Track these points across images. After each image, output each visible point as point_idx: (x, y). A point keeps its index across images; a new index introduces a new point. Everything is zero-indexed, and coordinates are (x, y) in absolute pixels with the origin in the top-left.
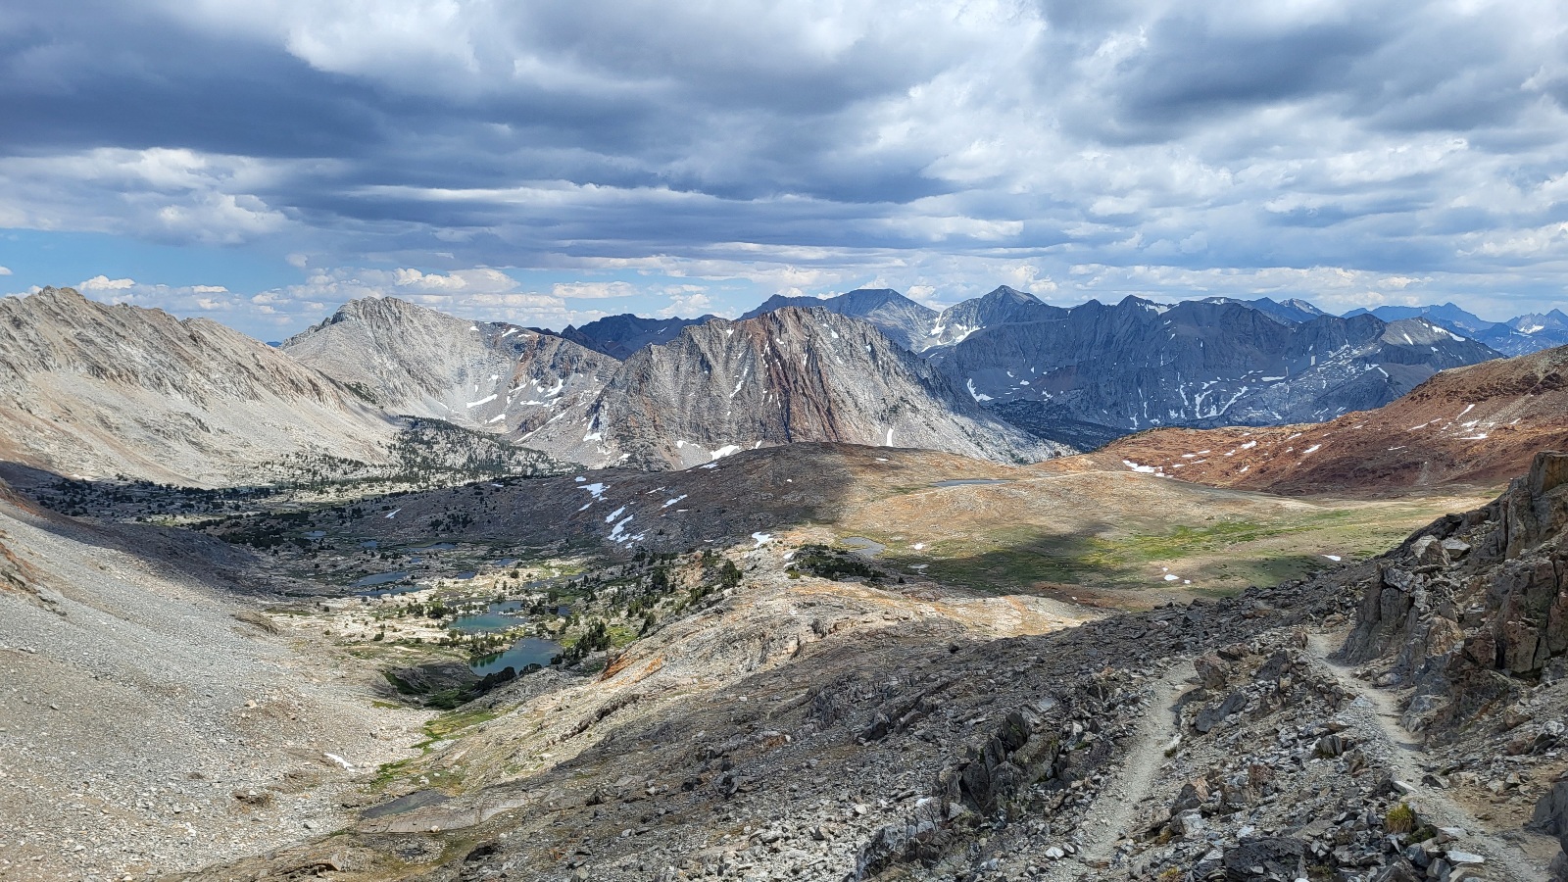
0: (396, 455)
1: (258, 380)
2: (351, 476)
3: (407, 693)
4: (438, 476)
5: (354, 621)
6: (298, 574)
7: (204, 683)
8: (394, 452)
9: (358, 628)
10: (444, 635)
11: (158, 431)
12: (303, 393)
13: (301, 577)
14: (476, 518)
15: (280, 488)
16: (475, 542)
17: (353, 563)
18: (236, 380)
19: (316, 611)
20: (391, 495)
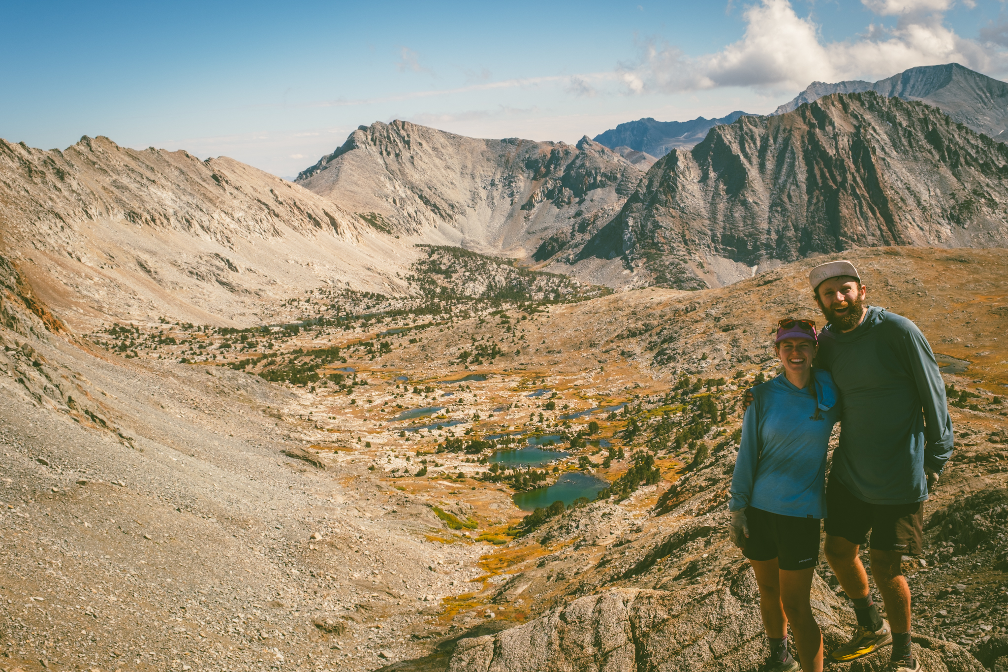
0: (415, 289)
1: (277, 216)
2: (374, 310)
3: (456, 529)
4: (460, 306)
5: (396, 457)
6: (336, 410)
7: (271, 516)
8: (414, 284)
9: (400, 463)
10: (484, 469)
11: (191, 273)
12: (321, 227)
13: (339, 413)
14: (504, 348)
15: (307, 325)
16: (506, 373)
17: (388, 398)
18: (258, 218)
19: (358, 446)
20: (416, 328)
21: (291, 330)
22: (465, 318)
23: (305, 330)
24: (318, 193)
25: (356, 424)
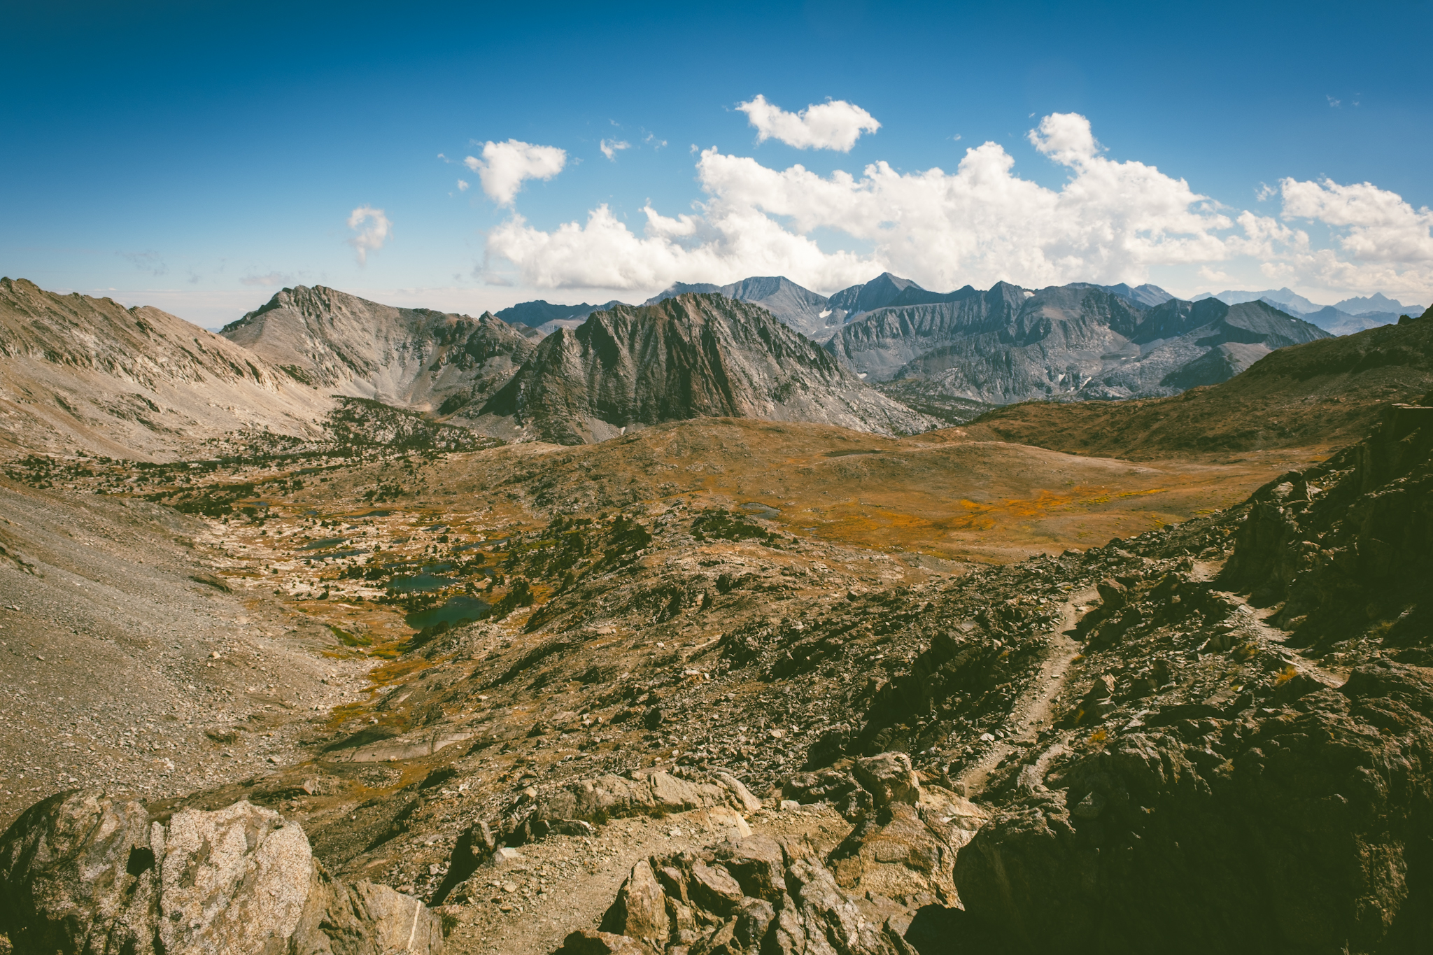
0: (330, 434)
1: (201, 363)
2: (290, 452)
3: (352, 646)
4: (370, 451)
5: (301, 582)
6: (247, 540)
7: (172, 637)
8: (329, 430)
9: (304, 588)
10: (382, 593)
11: (112, 411)
12: (243, 376)
13: (250, 543)
14: (406, 489)
15: (226, 462)
16: (407, 510)
17: (297, 530)
18: (181, 364)
19: (266, 573)
20: (328, 468)
21: (208, 467)
22: (372, 461)
23: (223, 467)
24: (241, 345)
25: (266, 552)
